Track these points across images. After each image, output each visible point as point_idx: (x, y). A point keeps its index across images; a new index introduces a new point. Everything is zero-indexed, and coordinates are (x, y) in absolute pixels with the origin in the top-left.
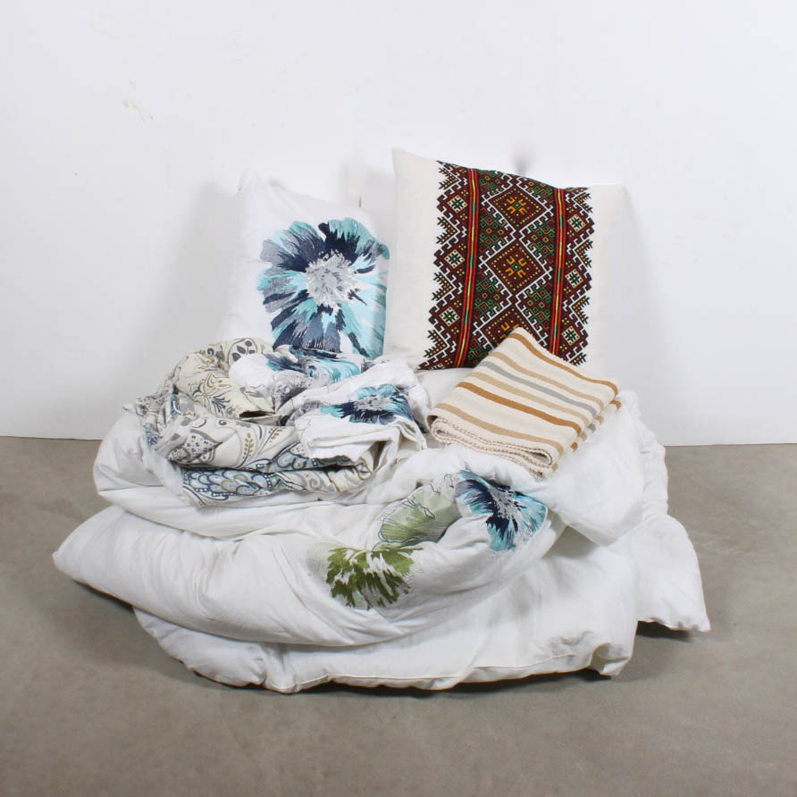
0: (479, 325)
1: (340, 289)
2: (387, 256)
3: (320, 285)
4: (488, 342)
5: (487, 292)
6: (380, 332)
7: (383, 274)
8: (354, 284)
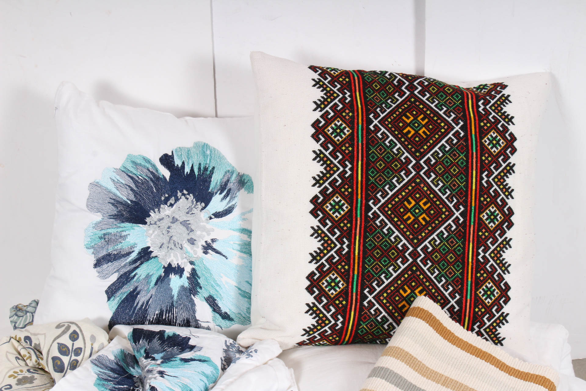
0: (371, 293)
1: (192, 242)
2: (250, 189)
3: (165, 240)
4: (384, 313)
5: (380, 248)
6: (245, 288)
7: (246, 215)
8: (209, 234)
